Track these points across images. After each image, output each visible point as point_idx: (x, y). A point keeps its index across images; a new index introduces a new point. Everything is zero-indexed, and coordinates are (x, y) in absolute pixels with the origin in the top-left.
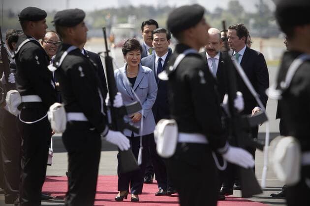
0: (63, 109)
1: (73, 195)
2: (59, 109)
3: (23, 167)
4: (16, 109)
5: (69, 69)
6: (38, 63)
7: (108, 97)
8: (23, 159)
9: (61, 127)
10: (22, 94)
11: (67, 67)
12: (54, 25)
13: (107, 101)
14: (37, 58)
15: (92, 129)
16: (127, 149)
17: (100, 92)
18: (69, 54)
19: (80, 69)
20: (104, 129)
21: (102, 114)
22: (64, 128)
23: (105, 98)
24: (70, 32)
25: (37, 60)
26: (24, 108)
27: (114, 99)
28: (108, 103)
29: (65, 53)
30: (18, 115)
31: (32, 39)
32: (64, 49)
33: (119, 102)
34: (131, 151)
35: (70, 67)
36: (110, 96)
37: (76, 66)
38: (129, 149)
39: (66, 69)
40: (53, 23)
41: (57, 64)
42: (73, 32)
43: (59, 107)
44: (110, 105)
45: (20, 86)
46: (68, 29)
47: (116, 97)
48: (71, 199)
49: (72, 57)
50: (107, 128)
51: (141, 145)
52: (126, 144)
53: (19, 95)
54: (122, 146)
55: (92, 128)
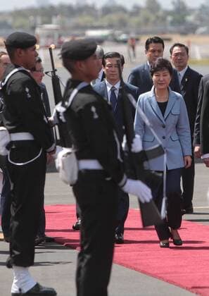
0: (73, 156)
1: (88, 257)
2: (68, 156)
3: (13, 214)
4: (4, 148)
5: (81, 110)
6: (29, 96)
7: (125, 141)
8: (13, 206)
9: (72, 177)
10: (11, 132)
11: (77, 107)
12: (60, 58)
13: (123, 145)
14: (27, 90)
15: (108, 179)
16: (148, 200)
17: (115, 135)
18: (80, 91)
19: (93, 109)
20: (122, 178)
21: (118, 160)
22: (75, 178)
23: (121, 141)
24: (80, 65)
25: (27, 93)
26: (14, 147)
27: (132, 142)
28: (125, 148)
29: (75, 91)
30: (7, 156)
31: (21, 69)
32: (74, 86)
33: (137, 146)
34: (153, 202)
35: (81, 107)
36: (127, 138)
37: (88, 106)
38: (151, 200)
39: (77, 110)
40: (60, 56)
41: (66, 103)
42: (83, 65)
43: (69, 153)
44: (127, 149)
45: (8, 122)
46: (78, 63)
47: (135, 140)
48: (86, 260)
49: (83, 96)
50: (125, 177)
51: (164, 195)
52: (147, 195)
53: (8, 133)
54: (143, 197)
55: (109, 177)
